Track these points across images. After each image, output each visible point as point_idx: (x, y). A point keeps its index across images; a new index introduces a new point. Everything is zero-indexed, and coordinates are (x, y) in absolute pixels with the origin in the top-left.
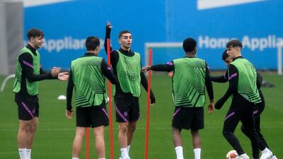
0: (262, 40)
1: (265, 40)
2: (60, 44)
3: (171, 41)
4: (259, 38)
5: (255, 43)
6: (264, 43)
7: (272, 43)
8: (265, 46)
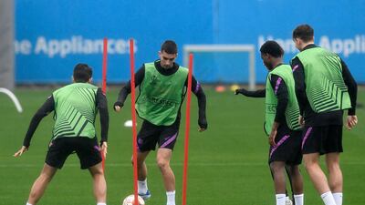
0: (347, 42)
1: (351, 42)
2: (66, 47)
3: (219, 42)
4: (343, 39)
5: (337, 46)
6: (349, 46)
7: (361, 47)
8: (352, 50)
